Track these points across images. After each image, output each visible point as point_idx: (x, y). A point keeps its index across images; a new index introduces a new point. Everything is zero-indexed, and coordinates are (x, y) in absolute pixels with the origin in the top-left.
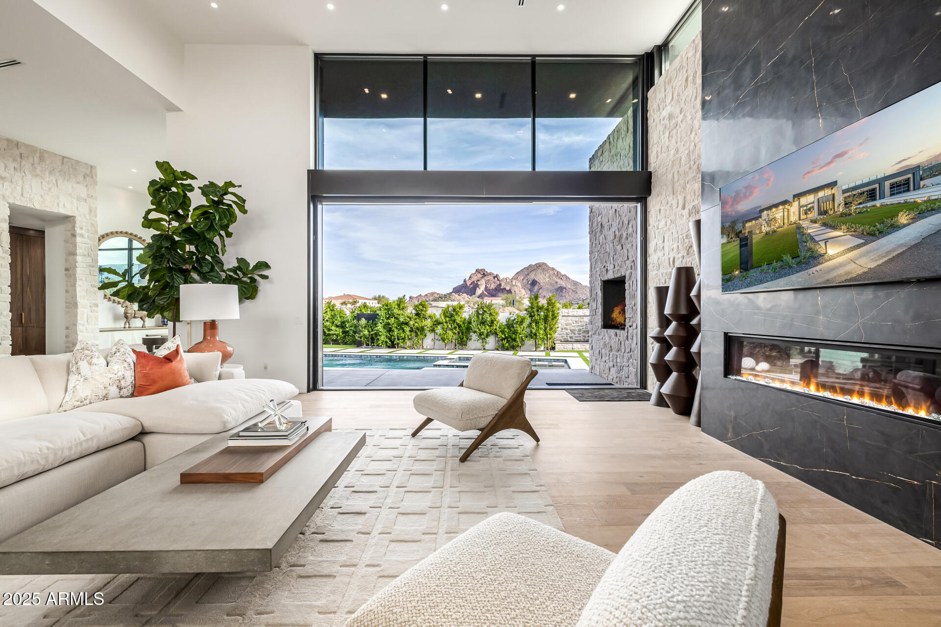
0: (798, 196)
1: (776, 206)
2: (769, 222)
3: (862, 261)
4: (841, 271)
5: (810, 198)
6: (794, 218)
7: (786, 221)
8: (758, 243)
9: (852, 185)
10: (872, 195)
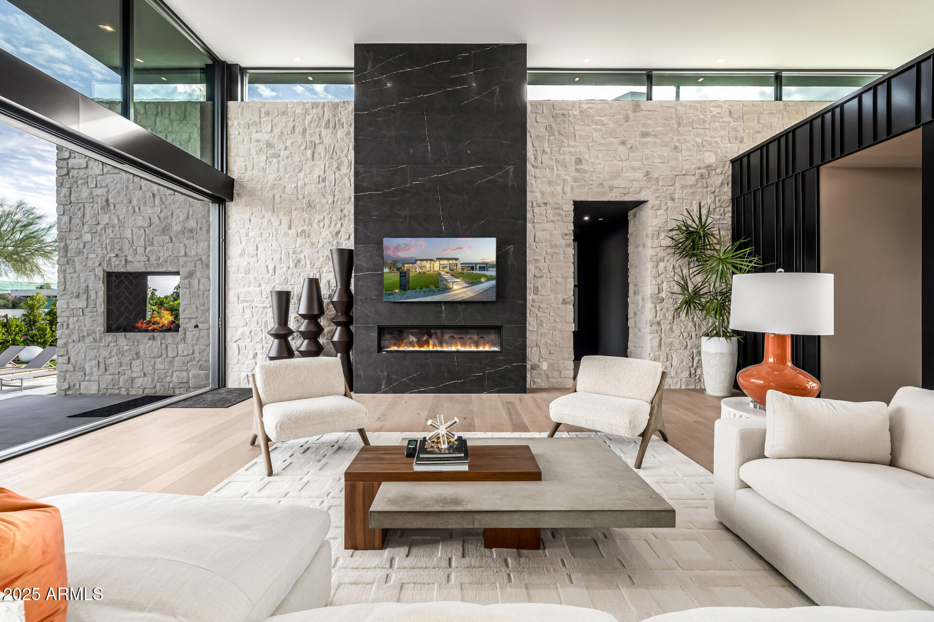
0: (440, 259)
1: (427, 260)
2: (421, 267)
3: (468, 293)
4: (460, 296)
5: (446, 262)
6: (437, 269)
7: (432, 269)
8: (413, 277)
9: (465, 262)
10: (472, 268)
